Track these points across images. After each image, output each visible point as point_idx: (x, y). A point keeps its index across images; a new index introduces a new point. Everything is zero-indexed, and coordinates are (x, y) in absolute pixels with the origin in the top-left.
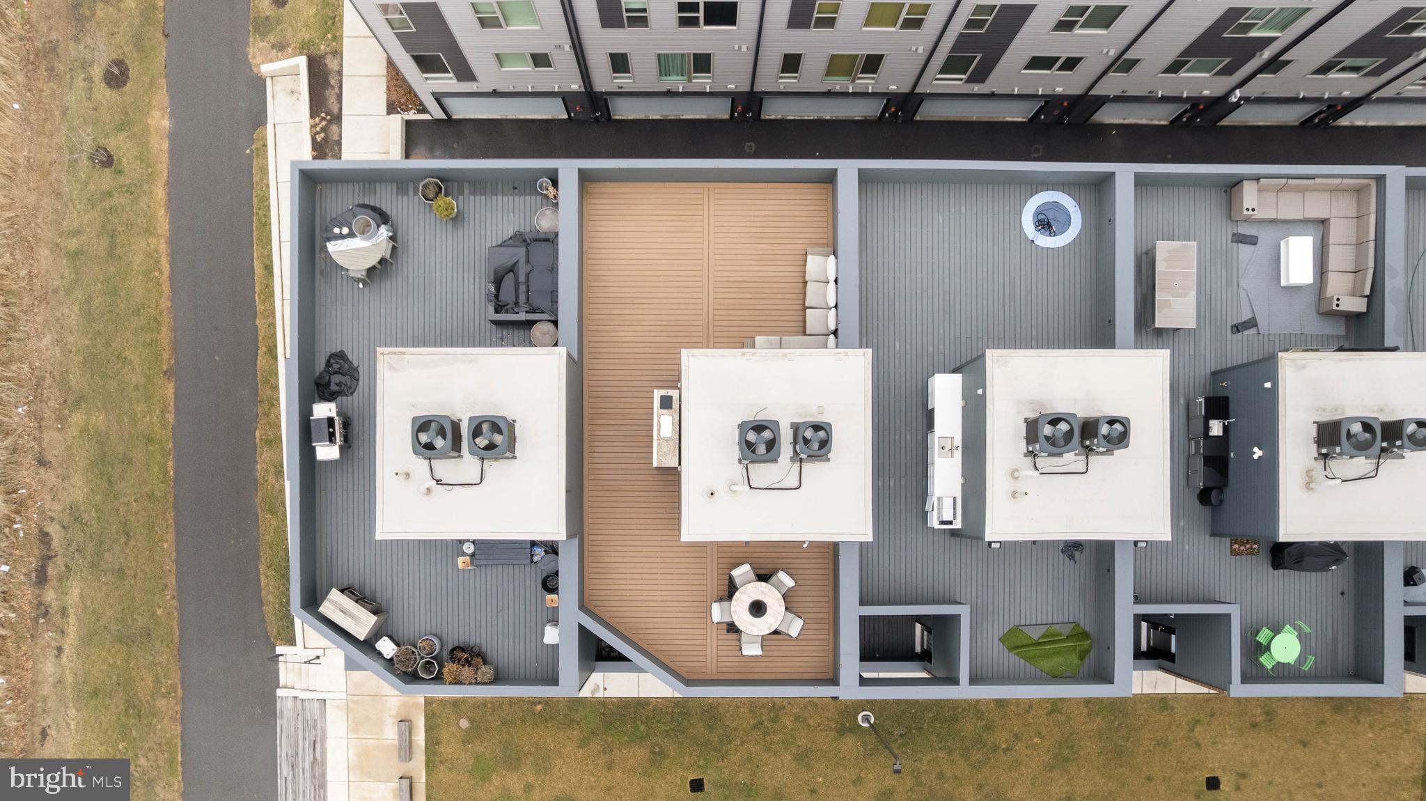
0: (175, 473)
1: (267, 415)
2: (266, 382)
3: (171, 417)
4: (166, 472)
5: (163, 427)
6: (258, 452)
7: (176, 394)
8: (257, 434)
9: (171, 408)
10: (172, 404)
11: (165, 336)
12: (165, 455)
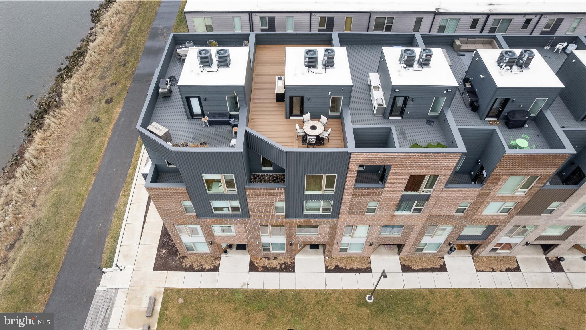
0: (85, 206)
1: (127, 187)
2: (130, 177)
3: (90, 188)
4: (82, 205)
5: (86, 190)
6: (120, 198)
7: (95, 180)
8: (121, 192)
9: (92, 185)
10: (92, 184)
11: (98, 164)
12: (83, 199)
